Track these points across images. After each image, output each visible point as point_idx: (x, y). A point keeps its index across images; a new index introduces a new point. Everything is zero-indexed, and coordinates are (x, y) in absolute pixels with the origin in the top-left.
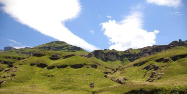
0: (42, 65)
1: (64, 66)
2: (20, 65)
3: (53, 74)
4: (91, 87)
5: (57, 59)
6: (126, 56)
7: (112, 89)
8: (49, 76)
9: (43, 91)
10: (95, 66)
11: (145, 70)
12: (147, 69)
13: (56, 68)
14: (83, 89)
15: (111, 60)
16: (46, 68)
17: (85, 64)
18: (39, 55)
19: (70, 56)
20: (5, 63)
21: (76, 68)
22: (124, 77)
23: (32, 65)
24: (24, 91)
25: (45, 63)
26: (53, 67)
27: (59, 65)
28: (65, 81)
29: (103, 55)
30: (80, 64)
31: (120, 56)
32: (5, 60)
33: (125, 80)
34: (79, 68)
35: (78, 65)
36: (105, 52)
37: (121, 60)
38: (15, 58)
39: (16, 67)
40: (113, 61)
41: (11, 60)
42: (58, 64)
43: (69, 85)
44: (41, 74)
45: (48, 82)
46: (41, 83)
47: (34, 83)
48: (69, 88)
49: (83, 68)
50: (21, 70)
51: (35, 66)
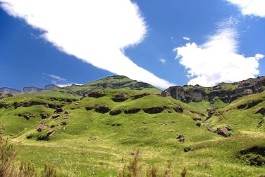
0: (103, 110)
1: (135, 111)
2: (72, 109)
3: (119, 122)
4: (181, 141)
5: (123, 100)
6: (217, 94)
7: (217, 145)
8: (114, 125)
9: (109, 147)
10: (180, 110)
11: (260, 114)
12: (262, 113)
13: (123, 113)
14: (169, 145)
15: (194, 101)
16: (108, 114)
17: (166, 108)
18: (97, 95)
19: (141, 96)
20: (51, 106)
21: (152, 113)
22: (225, 125)
23: (88, 109)
24: (82, 147)
25: (106, 106)
26: (118, 112)
27: (127, 109)
28: (138, 132)
29: (183, 93)
30: (158, 108)
31: (208, 95)
32: (51, 102)
33: (229, 130)
34: (156, 112)
35: (156, 108)
36: (185, 89)
37: (209, 100)
38: (63, 100)
39: (66, 113)
40: (197, 102)
41: (58, 103)
42: (125, 107)
43: (146, 139)
44: (103, 122)
45: (113, 134)
46: (104, 134)
47: (93, 134)
48: (147, 143)
49: (162, 113)
50: (74, 116)
51: (93, 110)
